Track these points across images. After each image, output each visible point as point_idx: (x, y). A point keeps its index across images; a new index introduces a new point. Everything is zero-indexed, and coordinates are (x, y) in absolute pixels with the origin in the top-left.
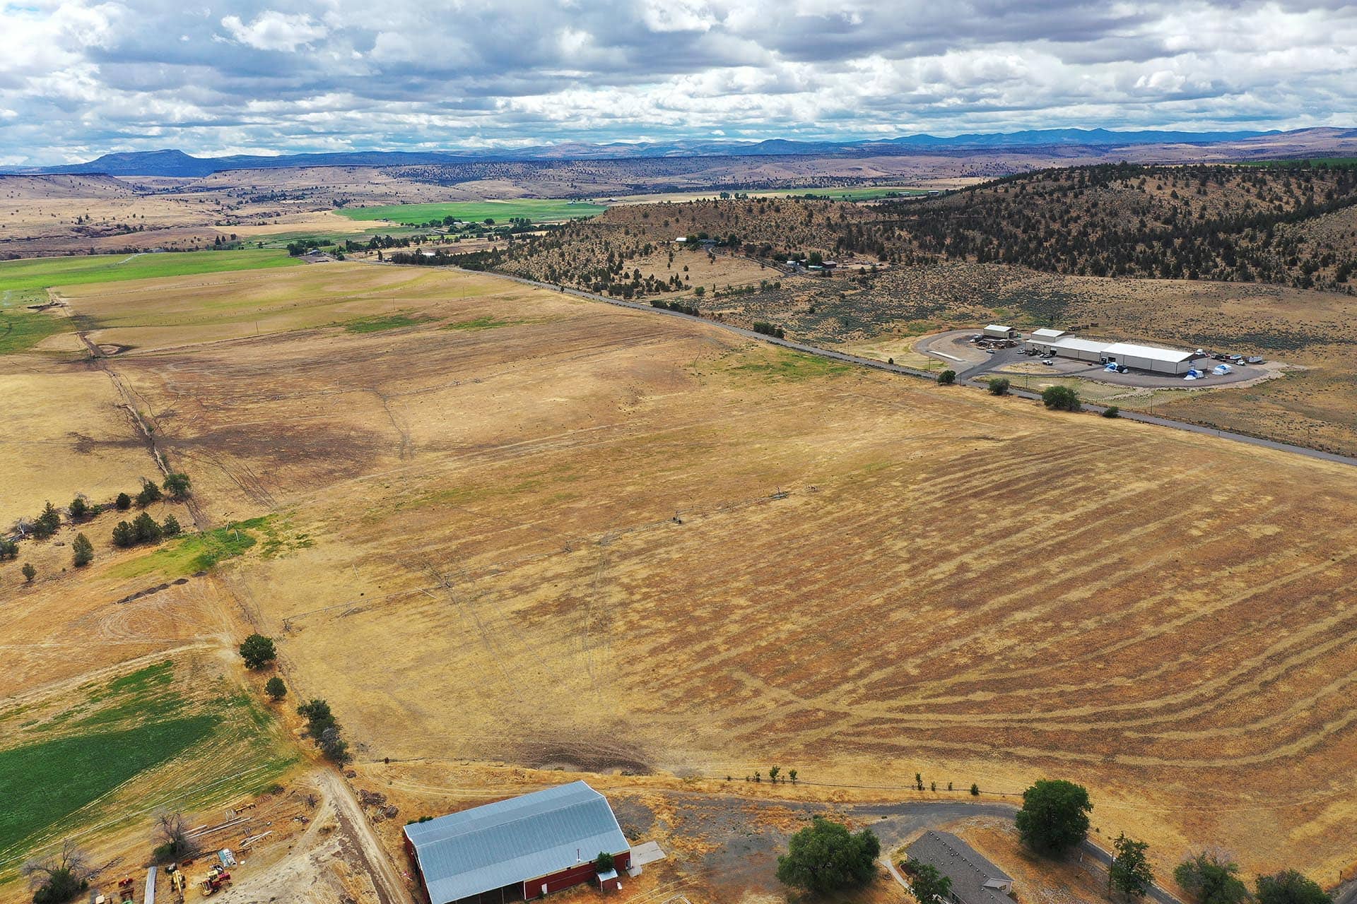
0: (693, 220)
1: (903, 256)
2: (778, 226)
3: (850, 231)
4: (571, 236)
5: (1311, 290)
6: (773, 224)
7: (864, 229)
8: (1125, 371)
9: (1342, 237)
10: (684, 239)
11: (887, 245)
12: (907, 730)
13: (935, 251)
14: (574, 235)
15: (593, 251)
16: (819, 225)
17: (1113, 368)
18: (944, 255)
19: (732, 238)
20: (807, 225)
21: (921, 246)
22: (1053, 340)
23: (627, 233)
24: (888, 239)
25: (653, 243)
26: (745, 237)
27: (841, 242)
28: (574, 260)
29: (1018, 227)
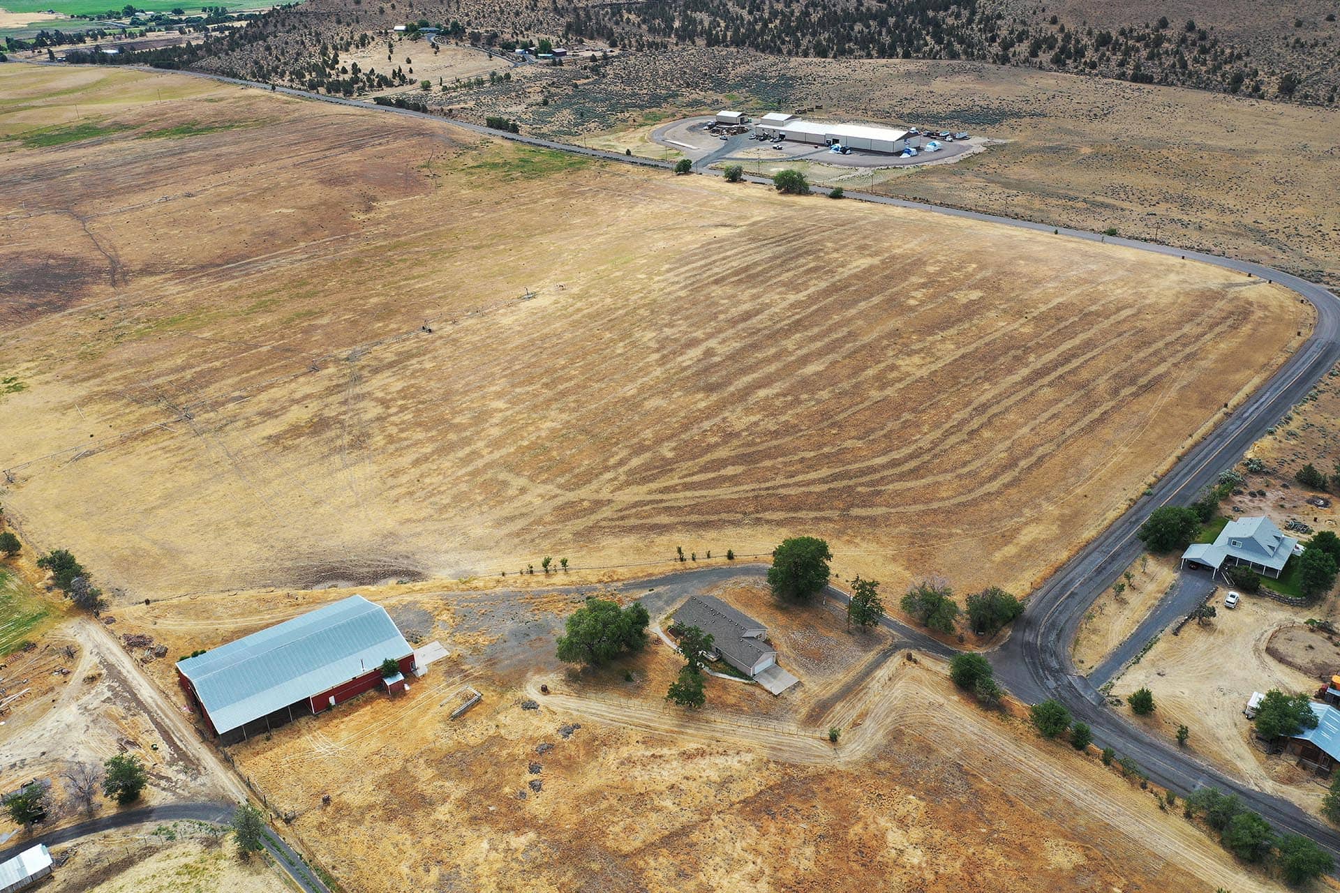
0: (411, 6)
1: (633, 40)
2: (502, 12)
3: (578, 15)
4: (275, 26)
5: (1008, 65)
6: (497, 8)
7: (592, 12)
8: (848, 152)
9: (1035, 13)
10: (403, 28)
11: (617, 30)
12: (667, 509)
13: (665, 35)
14: (279, 26)
15: (303, 43)
16: (545, 9)
17: (837, 149)
18: (673, 39)
19: (455, 25)
20: (533, 10)
21: (651, 30)
22: (782, 124)
23: (339, 22)
24: (617, 23)
25: (369, 33)
26: (469, 24)
27: (569, 27)
28: (283, 54)
29: (744, 8)
